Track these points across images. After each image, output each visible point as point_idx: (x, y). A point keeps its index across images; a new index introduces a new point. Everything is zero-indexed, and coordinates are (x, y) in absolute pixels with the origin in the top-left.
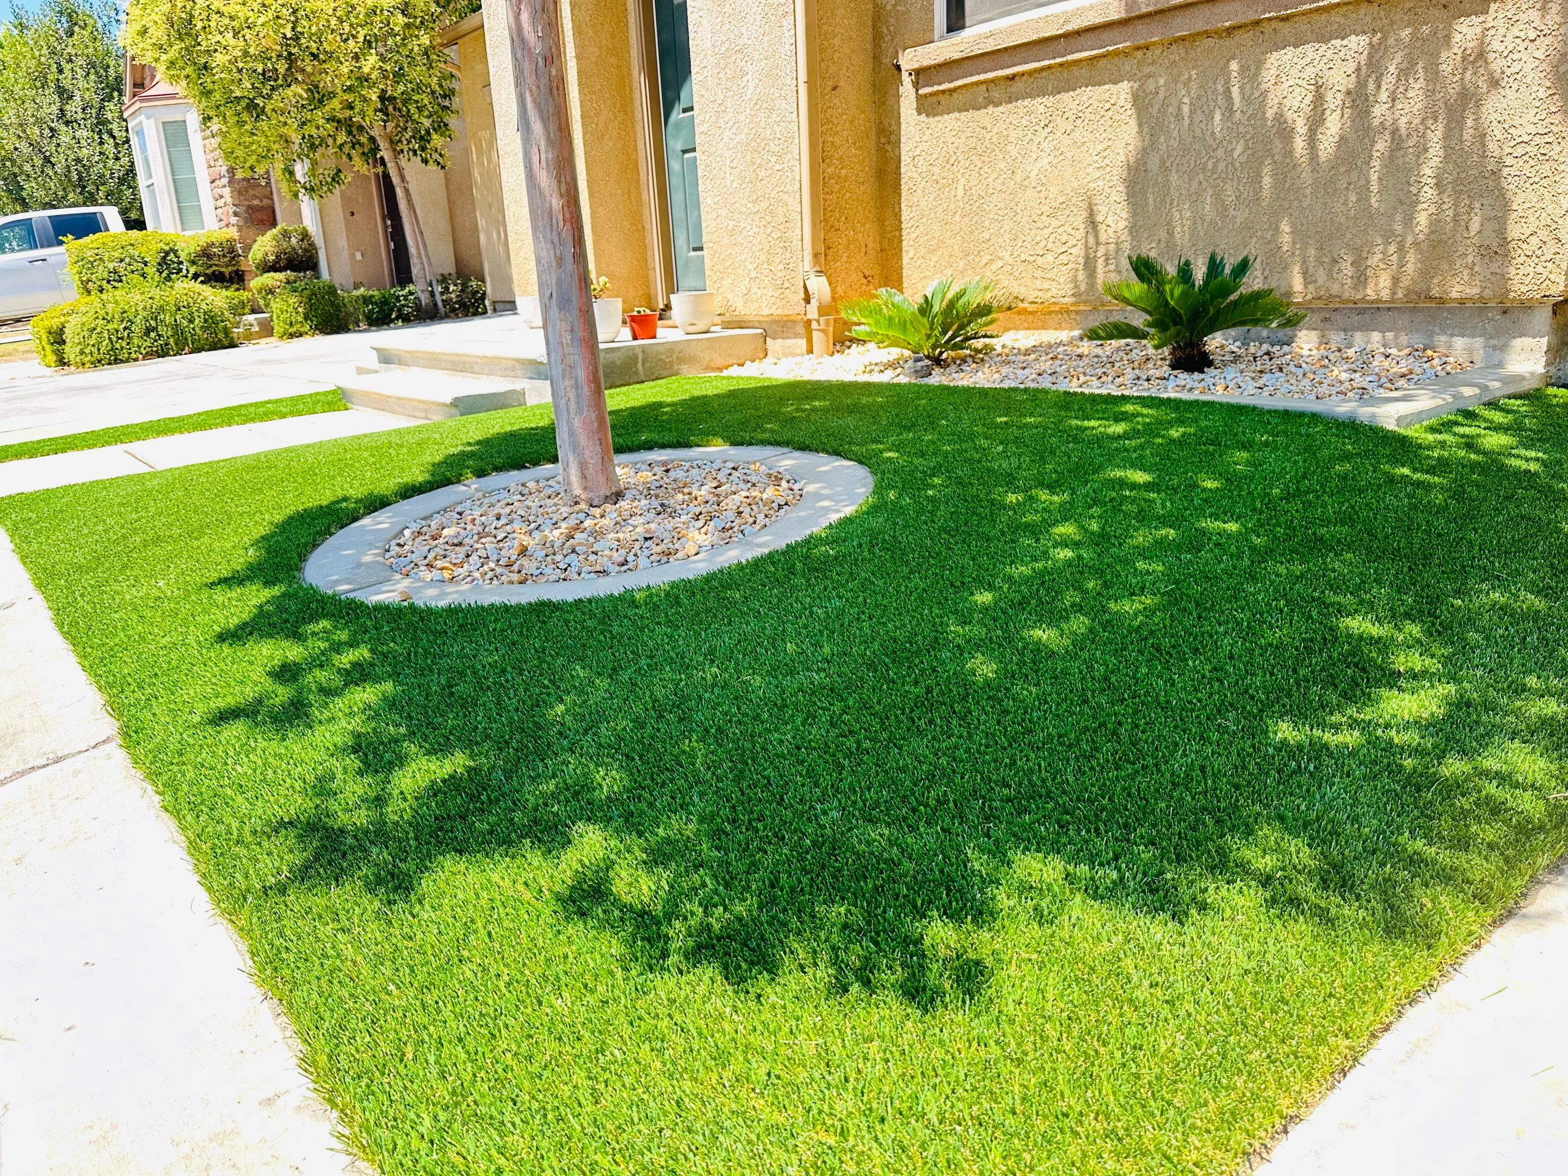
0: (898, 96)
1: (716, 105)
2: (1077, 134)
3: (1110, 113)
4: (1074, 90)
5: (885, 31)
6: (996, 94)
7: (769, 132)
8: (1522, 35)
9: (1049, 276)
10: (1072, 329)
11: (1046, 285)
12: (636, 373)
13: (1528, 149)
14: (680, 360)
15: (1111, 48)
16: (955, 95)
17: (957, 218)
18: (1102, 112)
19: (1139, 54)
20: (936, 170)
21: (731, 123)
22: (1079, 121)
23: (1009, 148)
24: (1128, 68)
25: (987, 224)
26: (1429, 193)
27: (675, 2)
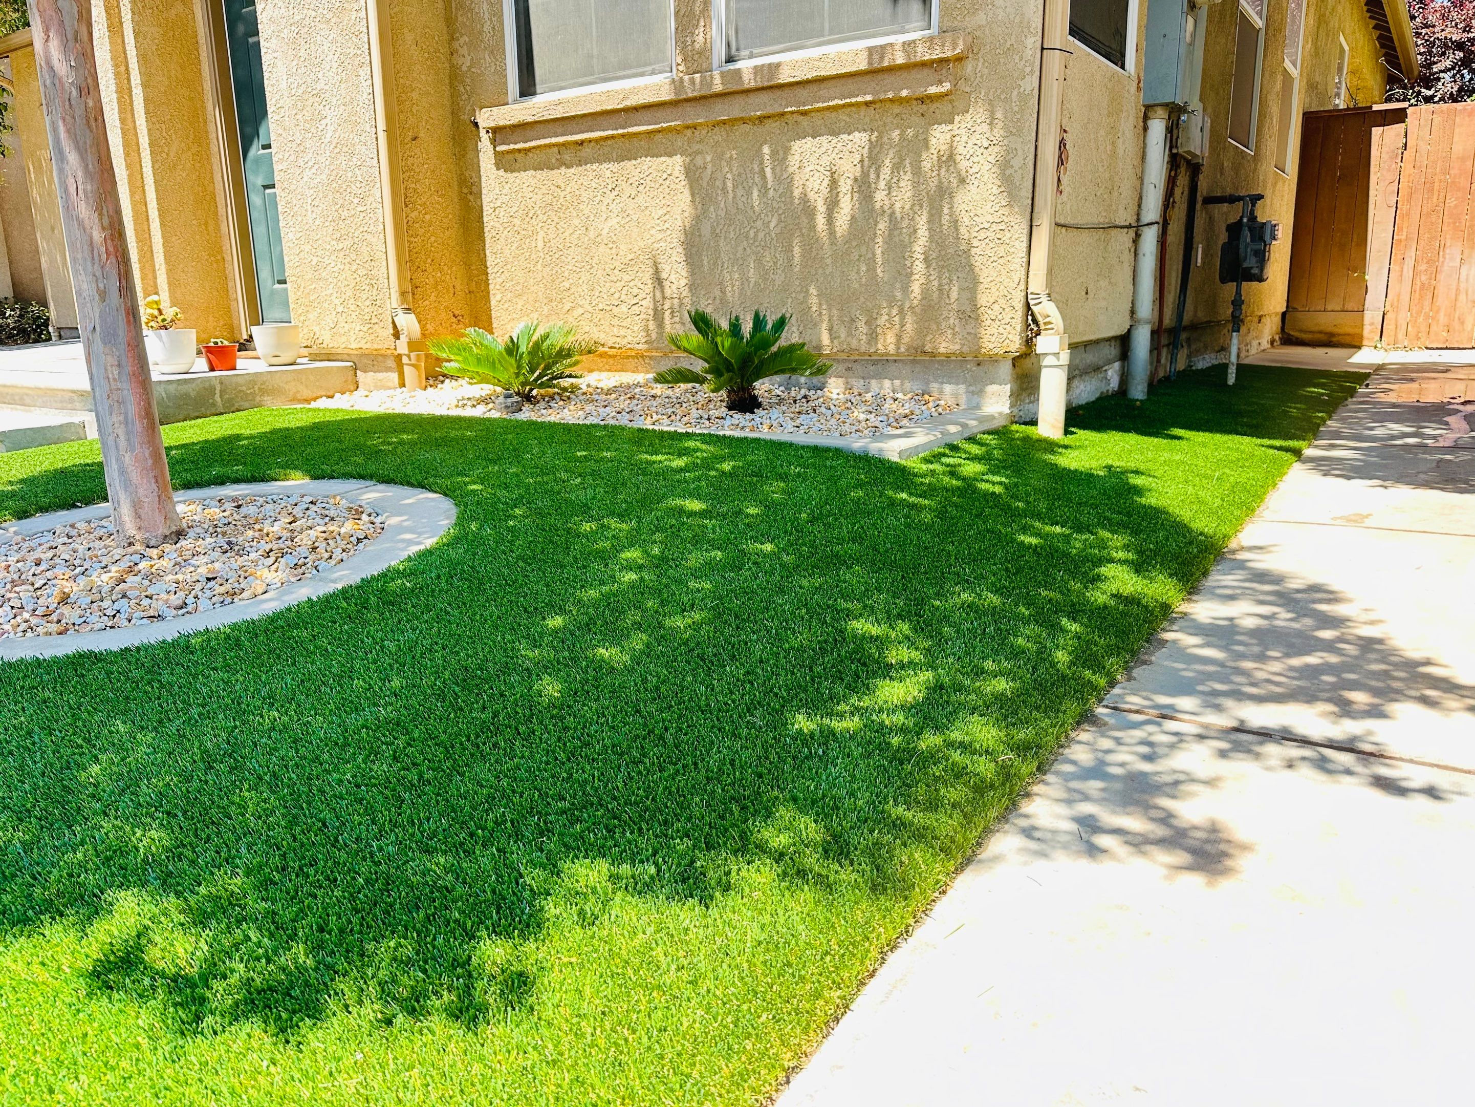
0: (477, 151)
1: (294, 145)
2: (640, 199)
3: (668, 182)
4: (636, 159)
5: (462, 89)
6: (567, 157)
7: (350, 174)
8: (978, 142)
9: (624, 324)
10: (647, 372)
11: (622, 332)
12: (214, 405)
13: (988, 234)
14: (263, 392)
15: (665, 125)
16: (530, 155)
17: (539, 267)
18: (661, 181)
19: (689, 132)
20: (517, 222)
21: (310, 164)
22: (641, 187)
23: (581, 207)
24: (680, 144)
25: (566, 274)
26: (919, 266)
27: (250, 40)
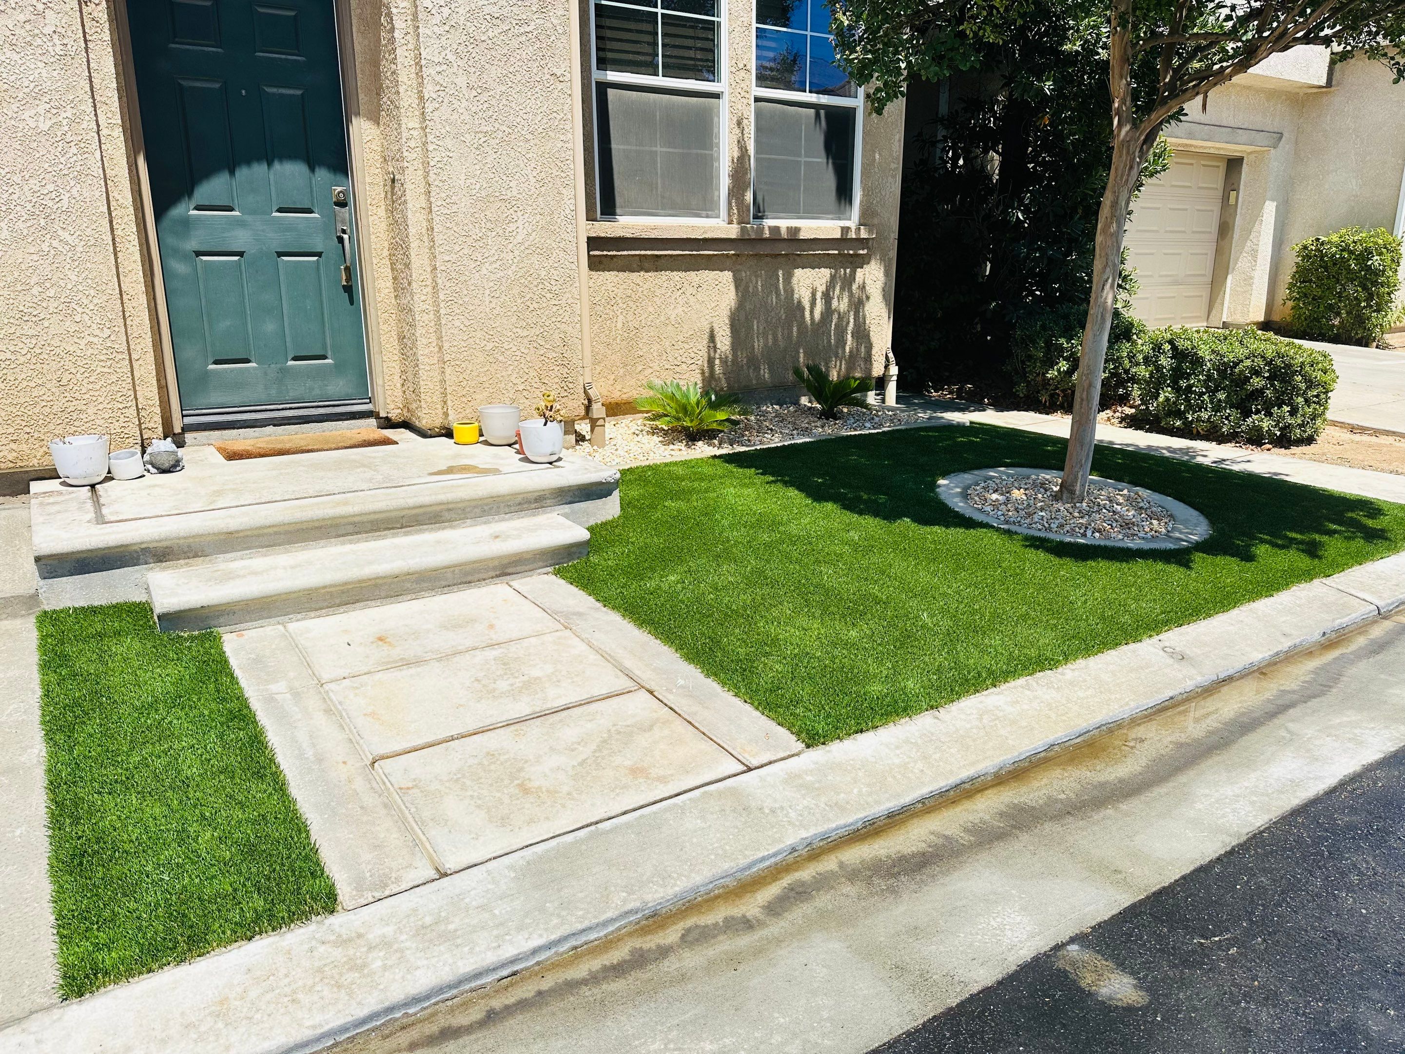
2: (699, 296)
3: (720, 287)
4: (698, 271)
8: (872, 278)
13: (875, 321)
15: (725, 253)
16: (615, 260)
17: (618, 342)
18: (714, 286)
19: (734, 258)
22: (699, 289)
24: (730, 265)
27: (184, 83)
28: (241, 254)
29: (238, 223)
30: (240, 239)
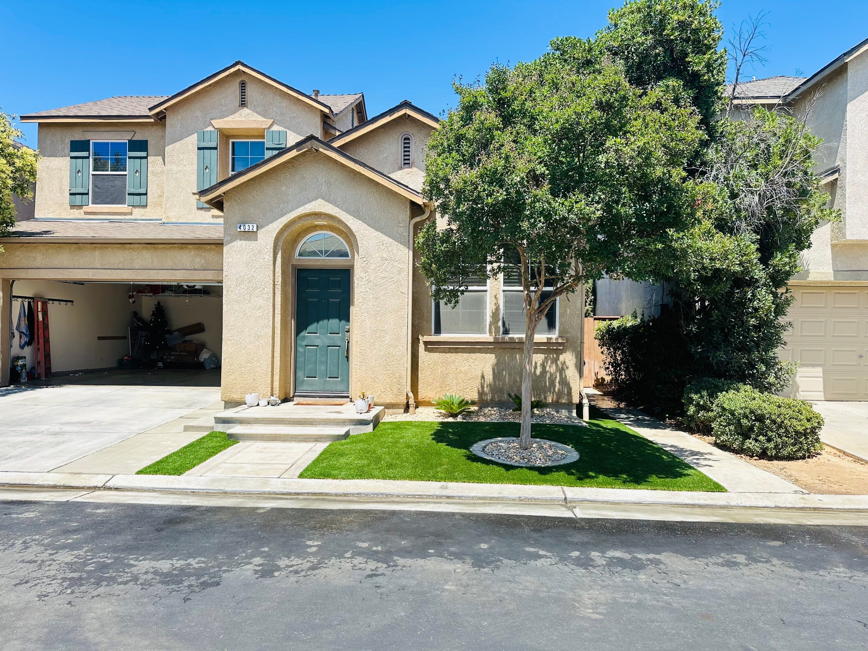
4: (475, 353)
5: (414, 329)
8: (570, 359)
9: (468, 394)
11: (471, 397)
15: (487, 347)
16: (439, 349)
17: (438, 378)
20: (431, 366)
23: (455, 363)
24: (495, 352)
26: (557, 384)
27: (309, 300)
28: (318, 346)
29: (318, 337)
30: (318, 342)
